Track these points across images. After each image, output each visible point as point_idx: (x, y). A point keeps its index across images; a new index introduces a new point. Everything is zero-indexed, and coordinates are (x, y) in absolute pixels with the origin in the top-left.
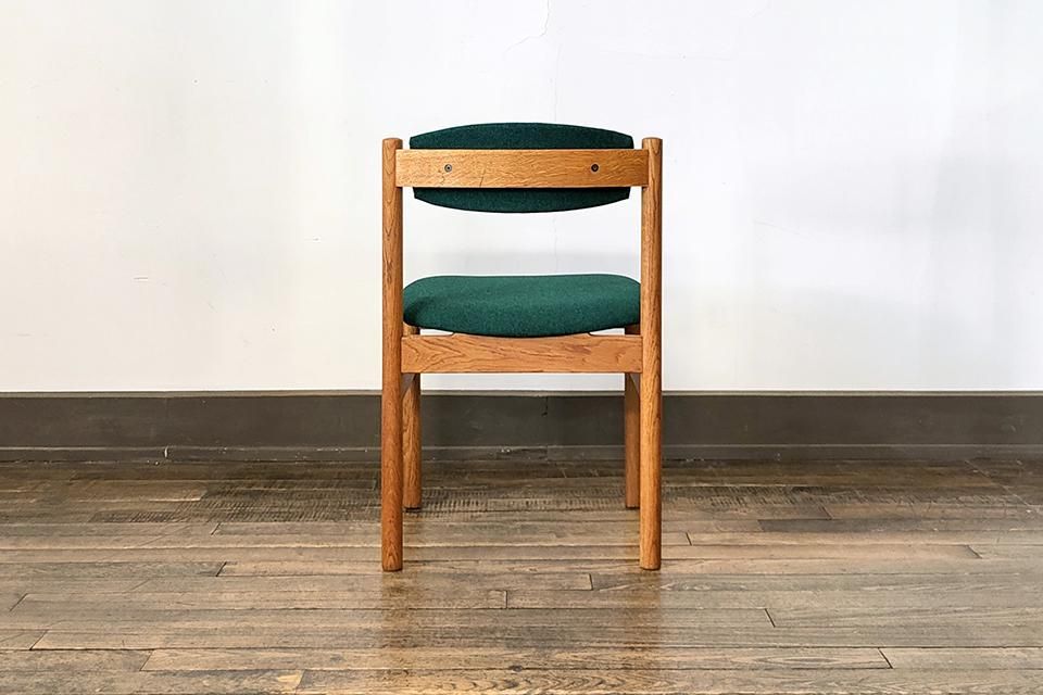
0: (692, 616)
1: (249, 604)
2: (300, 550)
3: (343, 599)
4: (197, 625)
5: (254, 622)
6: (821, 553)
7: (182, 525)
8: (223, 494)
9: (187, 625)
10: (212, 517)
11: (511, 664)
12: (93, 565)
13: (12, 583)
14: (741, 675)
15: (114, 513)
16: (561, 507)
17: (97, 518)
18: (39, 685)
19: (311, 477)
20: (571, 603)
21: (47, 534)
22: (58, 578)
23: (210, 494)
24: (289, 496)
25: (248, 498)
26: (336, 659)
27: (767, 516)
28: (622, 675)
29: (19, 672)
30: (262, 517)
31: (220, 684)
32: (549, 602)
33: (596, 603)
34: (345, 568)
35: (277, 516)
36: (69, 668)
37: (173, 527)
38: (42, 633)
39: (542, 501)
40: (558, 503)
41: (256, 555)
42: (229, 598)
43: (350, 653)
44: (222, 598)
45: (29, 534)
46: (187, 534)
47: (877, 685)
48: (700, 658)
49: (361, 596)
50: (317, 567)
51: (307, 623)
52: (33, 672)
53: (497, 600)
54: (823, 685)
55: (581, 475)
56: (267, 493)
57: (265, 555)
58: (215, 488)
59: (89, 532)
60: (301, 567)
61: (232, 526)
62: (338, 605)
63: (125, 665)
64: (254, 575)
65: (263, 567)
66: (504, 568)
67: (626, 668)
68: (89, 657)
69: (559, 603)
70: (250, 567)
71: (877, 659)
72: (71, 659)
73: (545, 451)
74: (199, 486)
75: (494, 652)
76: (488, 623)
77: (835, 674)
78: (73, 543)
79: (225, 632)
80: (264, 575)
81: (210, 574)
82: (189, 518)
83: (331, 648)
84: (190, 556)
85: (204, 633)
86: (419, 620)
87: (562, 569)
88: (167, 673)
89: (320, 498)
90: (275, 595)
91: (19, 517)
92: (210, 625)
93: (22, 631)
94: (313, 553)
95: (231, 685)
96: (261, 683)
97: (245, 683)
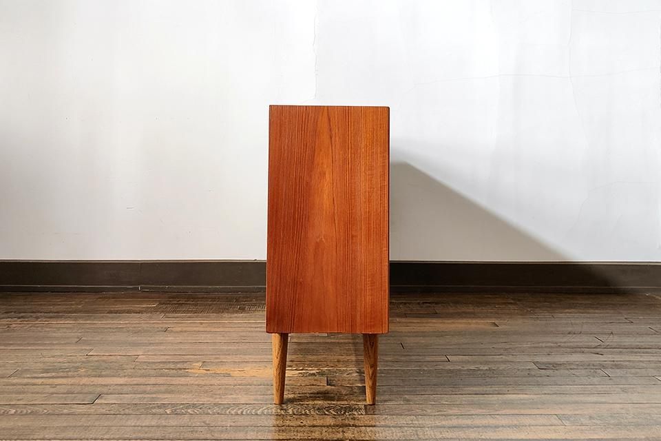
1: (179, 341)
2: (201, 323)
3: (220, 340)
4: (157, 348)
5: (182, 346)
7: (148, 315)
8: (167, 304)
9: (153, 347)
10: (162, 312)
12: (110, 328)
13: (75, 334)
15: (117, 311)
17: (111, 312)
18: (92, 366)
19: (206, 298)
20: (318, 341)
21: (89, 318)
22: (95, 332)
23: (161, 304)
24: (196, 305)
26: (217, 358)
28: (337, 363)
29: (83, 362)
30: (184, 312)
31: (168, 366)
32: (309, 340)
33: (329, 341)
34: (221, 329)
35: (191, 312)
36: (104, 361)
37: (145, 315)
38: (91, 350)
41: (180, 325)
42: (170, 339)
43: (223, 357)
44: (167, 339)
45: (80, 318)
46: (150, 318)
49: (227, 338)
50: (208, 329)
51: (204, 347)
52: (89, 362)
54: (420, 367)
56: (187, 304)
57: (185, 325)
58: (162, 302)
59: (107, 317)
60: (202, 329)
61: (170, 315)
62: (218, 341)
63: (128, 360)
64: (181, 331)
65: (185, 329)
67: (338, 361)
68: (111, 357)
70: (180, 329)
72: (105, 358)
74: (154, 301)
77: (425, 363)
78: (100, 321)
79: (169, 350)
80: (185, 332)
81: (162, 331)
82: (151, 313)
83: (214, 355)
84: (153, 325)
85: (159, 350)
88: (145, 362)
89: (210, 305)
90: (190, 338)
91: (75, 312)
92: (162, 348)
93: (82, 350)
94: (207, 325)
95: (172, 366)
96: (186, 365)
97: (178, 366)
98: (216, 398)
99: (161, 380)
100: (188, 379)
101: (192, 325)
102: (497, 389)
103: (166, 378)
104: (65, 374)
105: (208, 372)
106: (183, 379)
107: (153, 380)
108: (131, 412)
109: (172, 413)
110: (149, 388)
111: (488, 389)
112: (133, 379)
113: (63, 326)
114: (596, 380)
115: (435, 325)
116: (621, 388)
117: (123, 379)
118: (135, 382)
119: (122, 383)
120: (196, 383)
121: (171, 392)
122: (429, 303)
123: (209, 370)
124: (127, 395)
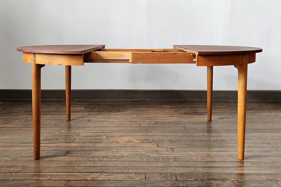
0: (172, 128)
1: (95, 126)
2: (103, 117)
3: (111, 125)
4: (87, 129)
5: (97, 128)
6: (195, 118)
7: (81, 113)
8: (88, 108)
9: (86, 129)
10: (87, 112)
11: (141, 135)
13: (54, 122)
14: (179, 137)
16: (149, 110)
19: (103, 105)
20: (151, 126)
21: (58, 114)
22: (62, 121)
23: (85, 108)
24: (100, 108)
25: (92, 109)
26: (112, 134)
27: (185, 112)
28: (160, 137)
29: (59, 136)
30: (95, 112)
31: (93, 138)
32: (147, 125)
33: (155, 126)
34: (111, 120)
35: (98, 112)
38: (61, 130)
39: (145, 109)
40: (148, 110)
41: (95, 118)
43: (114, 133)
44: (91, 125)
45: (55, 114)
46: (83, 114)
47: (202, 138)
48: (173, 134)
49: (114, 124)
50: (106, 120)
51: (106, 129)
52: (61, 136)
53: (138, 125)
55: (152, 105)
56: (96, 108)
57: (97, 118)
60: (104, 120)
61: (90, 113)
62: (111, 126)
63: (76, 135)
64: (96, 121)
66: (139, 120)
69: (149, 126)
71: (202, 134)
72: (67, 134)
73: (146, 100)
74: (83, 106)
75: (138, 133)
76: (136, 129)
77: (195, 137)
78: (63, 116)
79: (92, 130)
81: (88, 121)
83: (110, 133)
84: (84, 118)
85: (88, 130)
86: (125, 128)
87: (149, 120)
88: (84, 136)
89: (105, 109)
90: (100, 125)
93: (58, 130)
94: (106, 118)
95: (95, 138)
96: (99, 138)
97: (97, 138)
98: (114, 154)
99: (91, 145)
100: (102, 144)
101: (100, 118)
102: (225, 149)
103: (93, 144)
104: (52, 142)
105: (109, 141)
106: (100, 144)
107: (88, 145)
108: (81, 160)
109: (98, 160)
110: (87, 148)
111: (222, 149)
112: (80, 144)
113: (48, 118)
114: (265, 145)
115: (197, 118)
116: (275, 149)
117: (76, 144)
118: (81, 146)
119: (76, 146)
120: (105, 146)
121: (96, 150)
122: (194, 108)
123: (109, 140)
124: (78, 152)
